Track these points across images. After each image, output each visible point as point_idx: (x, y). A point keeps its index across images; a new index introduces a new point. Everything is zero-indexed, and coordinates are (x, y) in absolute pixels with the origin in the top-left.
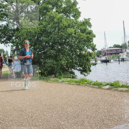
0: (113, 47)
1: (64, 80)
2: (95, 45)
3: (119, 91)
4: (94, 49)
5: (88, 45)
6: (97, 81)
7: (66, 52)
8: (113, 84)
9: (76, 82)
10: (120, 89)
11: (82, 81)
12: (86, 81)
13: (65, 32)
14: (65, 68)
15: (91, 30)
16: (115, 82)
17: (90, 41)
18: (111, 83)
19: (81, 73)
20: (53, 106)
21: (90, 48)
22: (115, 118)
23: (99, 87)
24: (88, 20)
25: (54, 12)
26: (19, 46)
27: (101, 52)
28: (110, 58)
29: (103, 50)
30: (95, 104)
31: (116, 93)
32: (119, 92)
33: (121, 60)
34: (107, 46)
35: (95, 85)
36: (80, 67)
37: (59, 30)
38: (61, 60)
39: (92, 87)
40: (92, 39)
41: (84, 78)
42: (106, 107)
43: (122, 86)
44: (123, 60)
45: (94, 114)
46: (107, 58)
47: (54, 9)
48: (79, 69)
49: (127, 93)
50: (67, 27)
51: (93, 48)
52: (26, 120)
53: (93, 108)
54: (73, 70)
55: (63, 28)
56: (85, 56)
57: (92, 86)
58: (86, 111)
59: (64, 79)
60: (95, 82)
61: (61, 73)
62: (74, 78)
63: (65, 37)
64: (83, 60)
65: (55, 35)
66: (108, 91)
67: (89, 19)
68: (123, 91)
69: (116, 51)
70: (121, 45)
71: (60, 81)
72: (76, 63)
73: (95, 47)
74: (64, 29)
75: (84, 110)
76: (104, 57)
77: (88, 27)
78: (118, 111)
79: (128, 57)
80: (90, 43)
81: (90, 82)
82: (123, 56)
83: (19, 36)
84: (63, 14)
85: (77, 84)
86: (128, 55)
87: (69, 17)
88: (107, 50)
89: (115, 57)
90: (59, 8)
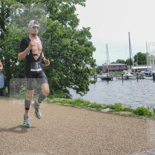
0: (115, 63)
1: (56, 101)
2: (95, 60)
3: (120, 115)
4: (93, 65)
5: (86, 59)
6: (95, 103)
7: (60, 66)
8: (114, 106)
9: (71, 103)
10: (122, 113)
11: (78, 102)
12: (82, 102)
13: (59, 43)
14: (57, 85)
15: (91, 42)
16: (116, 104)
17: (88, 54)
18: (112, 106)
19: (77, 92)
20: (40, 131)
21: (88, 64)
22: (114, 148)
23: (97, 110)
24: (87, 29)
25: (47, 18)
26: (3, 57)
27: (101, 68)
28: (112, 76)
29: (105, 66)
30: (91, 131)
31: (117, 118)
32: (120, 117)
33: (125, 78)
34: (109, 61)
35: (92, 107)
36: (76, 84)
37: (52, 40)
38: (53, 76)
39: (89, 110)
40: (92, 53)
41: (79, 98)
42: (104, 134)
43: (125, 110)
44: (127, 78)
45: (90, 142)
46: (109, 75)
47: (48, 14)
48: (75, 87)
49: (130, 118)
50: (63, 37)
51: (92, 63)
52: (7, 148)
53: (89, 135)
54: (67, 88)
55: (57, 37)
56: (82, 73)
57: (89, 108)
58: (80, 138)
59: (56, 99)
60: (93, 104)
61: (53, 92)
62: (68, 98)
63: (59, 49)
64: (80, 76)
65: (48, 45)
66: (108, 115)
67: (89, 28)
68: (125, 116)
69: (119, 67)
70: (125, 61)
71: (51, 101)
72: (71, 80)
73: (95, 63)
74: (58, 39)
75: (78, 137)
76: (105, 74)
77: (87, 38)
78: (119, 139)
79: (133, 75)
80: (89, 57)
81: (87, 103)
82: (127, 73)
83: (3, 45)
84: (57, 21)
85: (71, 105)
86: (133, 73)
87: (65, 25)
88: (109, 66)
89: (118, 74)
90: (53, 13)
